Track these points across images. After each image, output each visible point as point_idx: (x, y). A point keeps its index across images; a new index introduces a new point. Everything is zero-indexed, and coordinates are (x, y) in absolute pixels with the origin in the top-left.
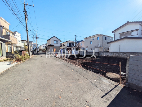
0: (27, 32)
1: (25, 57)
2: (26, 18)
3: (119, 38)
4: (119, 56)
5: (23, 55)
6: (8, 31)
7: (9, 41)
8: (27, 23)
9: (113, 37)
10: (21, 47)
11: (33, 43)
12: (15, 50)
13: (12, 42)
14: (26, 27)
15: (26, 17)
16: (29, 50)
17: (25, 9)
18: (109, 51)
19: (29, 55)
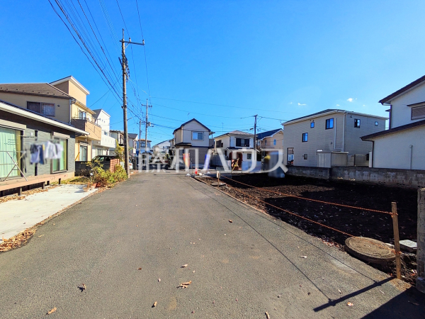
0: (124, 111)
1: (116, 174)
2: (123, 76)
3: (409, 122)
4: (411, 183)
5: (111, 169)
6: (82, 110)
7: (84, 135)
8: (125, 88)
9: (386, 119)
10: (108, 148)
11: (137, 139)
12: (94, 157)
13: (90, 136)
14: (124, 98)
15: (124, 73)
16: (126, 157)
17: (123, 55)
18: (370, 166)
19: (126, 169)
